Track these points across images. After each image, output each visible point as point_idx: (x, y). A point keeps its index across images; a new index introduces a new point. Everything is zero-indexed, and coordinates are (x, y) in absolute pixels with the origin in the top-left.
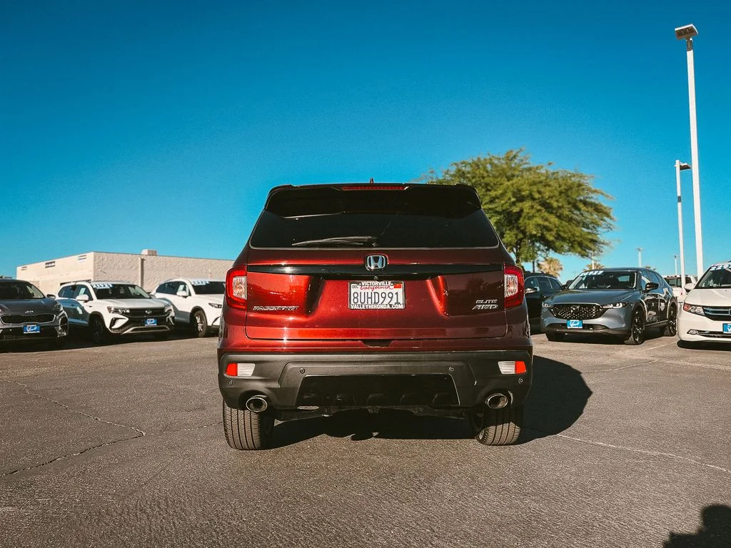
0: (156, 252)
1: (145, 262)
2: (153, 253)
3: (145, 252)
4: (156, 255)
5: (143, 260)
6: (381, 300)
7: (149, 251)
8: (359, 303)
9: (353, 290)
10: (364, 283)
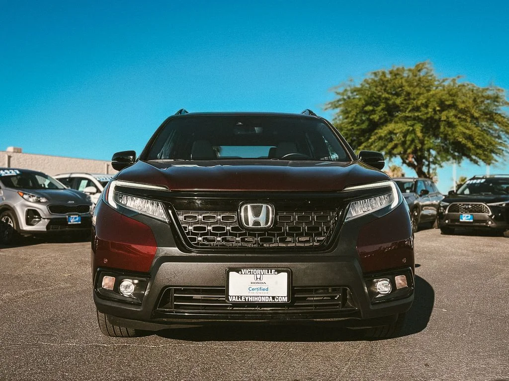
0: (21, 149)
1: (11, 159)
2: (17, 151)
3: (10, 149)
4: (20, 152)
5: (9, 157)
7: (14, 149)
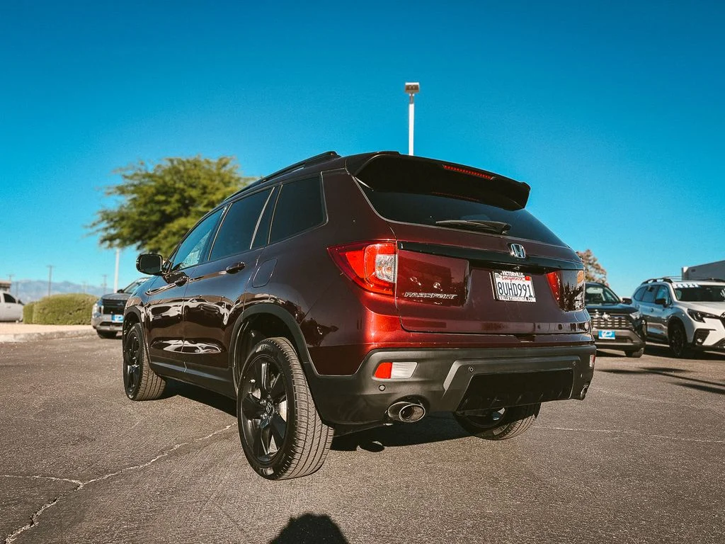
6: (519, 292)
8: (504, 294)
9: (498, 280)
10: (504, 273)
